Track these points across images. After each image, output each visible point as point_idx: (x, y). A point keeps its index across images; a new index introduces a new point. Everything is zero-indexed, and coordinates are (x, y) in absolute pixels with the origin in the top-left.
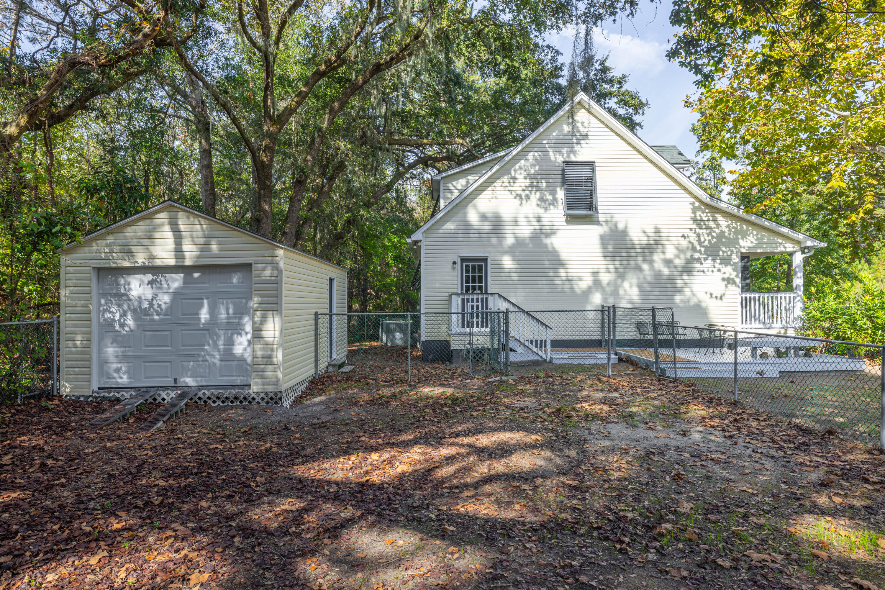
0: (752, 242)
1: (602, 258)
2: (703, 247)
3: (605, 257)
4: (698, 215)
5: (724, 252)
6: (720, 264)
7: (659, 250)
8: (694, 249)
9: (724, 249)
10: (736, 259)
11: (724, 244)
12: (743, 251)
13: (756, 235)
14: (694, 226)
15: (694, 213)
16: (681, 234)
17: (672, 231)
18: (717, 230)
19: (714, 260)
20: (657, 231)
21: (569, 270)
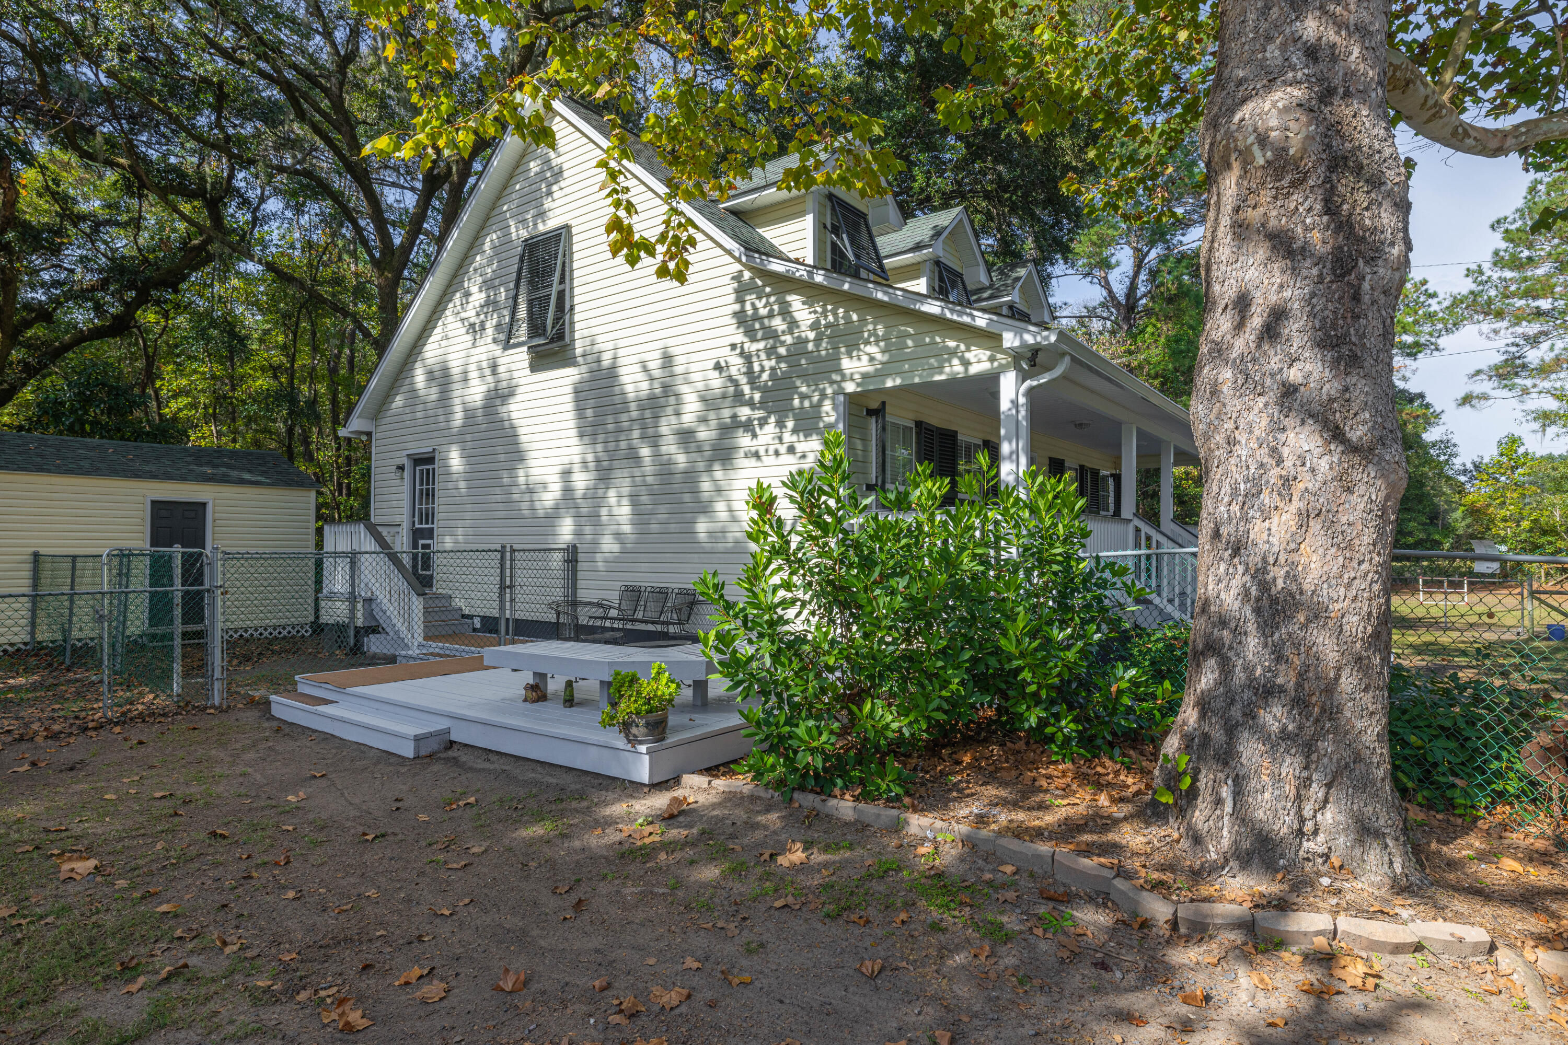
0: (872, 359)
1: (576, 441)
2: (758, 388)
3: (581, 436)
4: (748, 306)
5: (803, 397)
6: (795, 431)
7: (670, 410)
8: (738, 396)
9: (804, 389)
10: (829, 413)
11: (803, 376)
12: (850, 387)
13: (886, 339)
14: (739, 338)
15: (740, 300)
16: (711, 364)
17: (694, 357)
18: (788, 339)
19: (780, 424)
20: (668, 360)
21: (533, 471)
